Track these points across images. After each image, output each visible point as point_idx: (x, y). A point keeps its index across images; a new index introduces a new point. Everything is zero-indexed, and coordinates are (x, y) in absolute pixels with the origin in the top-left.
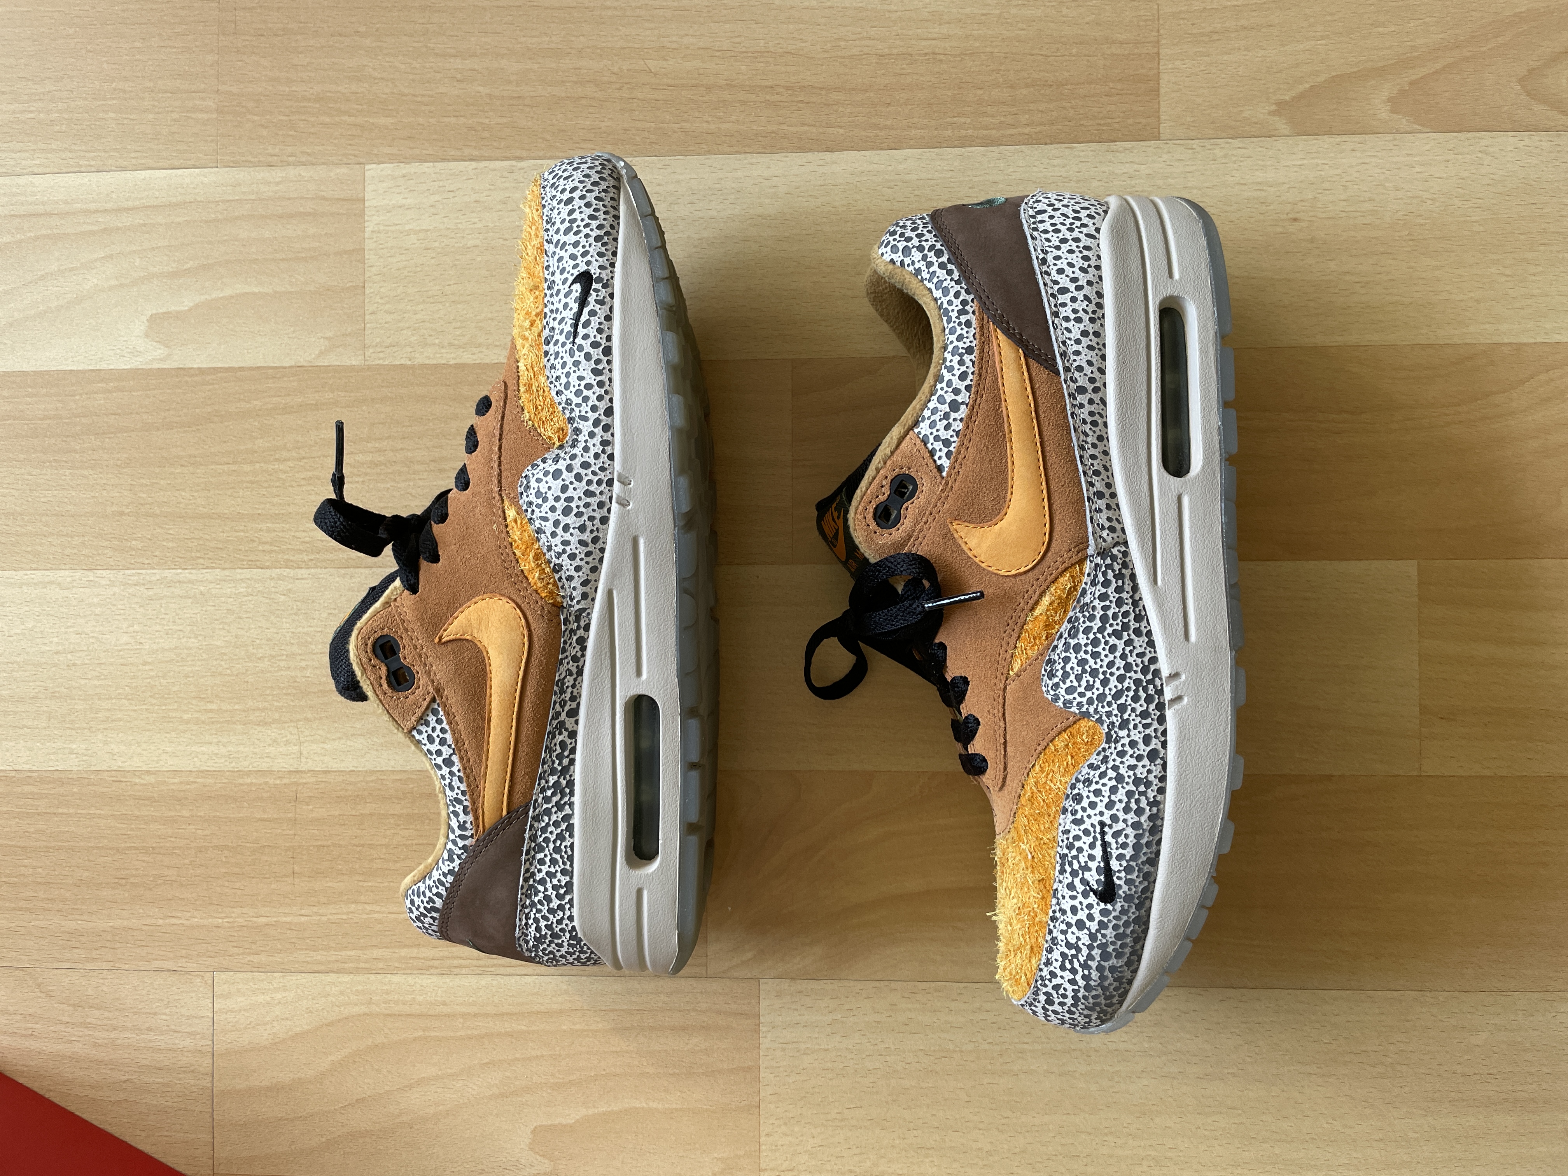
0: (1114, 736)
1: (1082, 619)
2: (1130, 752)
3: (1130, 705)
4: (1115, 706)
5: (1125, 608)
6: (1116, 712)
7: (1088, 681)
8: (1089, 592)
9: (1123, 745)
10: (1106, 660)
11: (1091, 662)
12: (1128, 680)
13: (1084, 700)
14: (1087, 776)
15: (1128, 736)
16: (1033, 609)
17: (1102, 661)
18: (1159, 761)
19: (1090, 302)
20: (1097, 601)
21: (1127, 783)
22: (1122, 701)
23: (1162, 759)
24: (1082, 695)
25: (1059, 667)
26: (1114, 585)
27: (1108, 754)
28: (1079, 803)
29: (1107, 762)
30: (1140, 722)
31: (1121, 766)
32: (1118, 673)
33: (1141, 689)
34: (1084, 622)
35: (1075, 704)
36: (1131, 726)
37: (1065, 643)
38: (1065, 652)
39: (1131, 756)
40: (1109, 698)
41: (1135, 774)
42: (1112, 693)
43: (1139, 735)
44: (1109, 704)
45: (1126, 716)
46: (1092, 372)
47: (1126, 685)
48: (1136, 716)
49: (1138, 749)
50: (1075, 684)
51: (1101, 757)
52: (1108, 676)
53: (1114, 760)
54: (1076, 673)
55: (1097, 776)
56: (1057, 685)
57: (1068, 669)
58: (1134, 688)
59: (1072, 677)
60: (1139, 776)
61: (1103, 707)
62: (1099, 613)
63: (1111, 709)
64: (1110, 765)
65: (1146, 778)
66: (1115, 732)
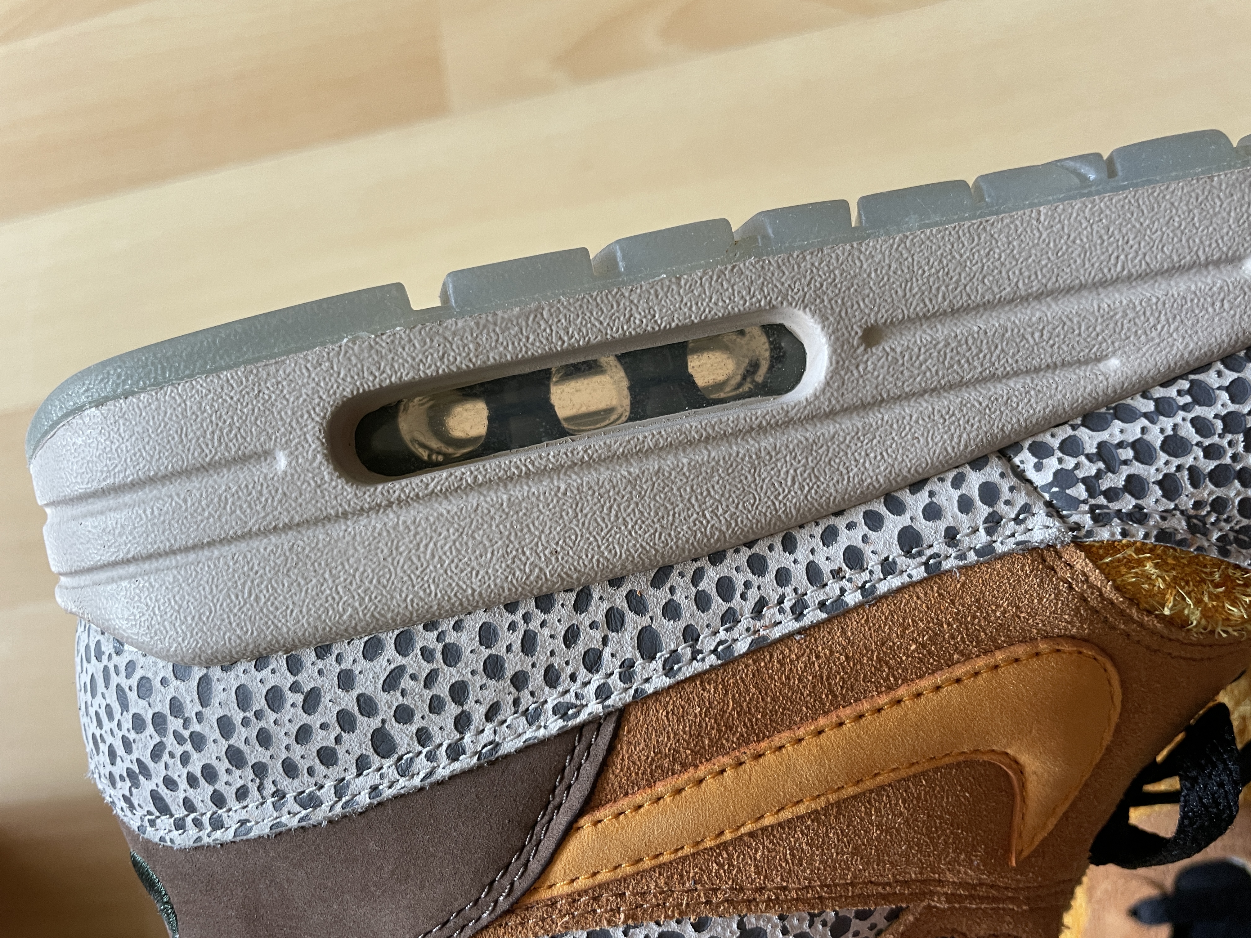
5: (1189, 432)
19: (400, 671)
26: (1137, 468)
46: (593, 625)
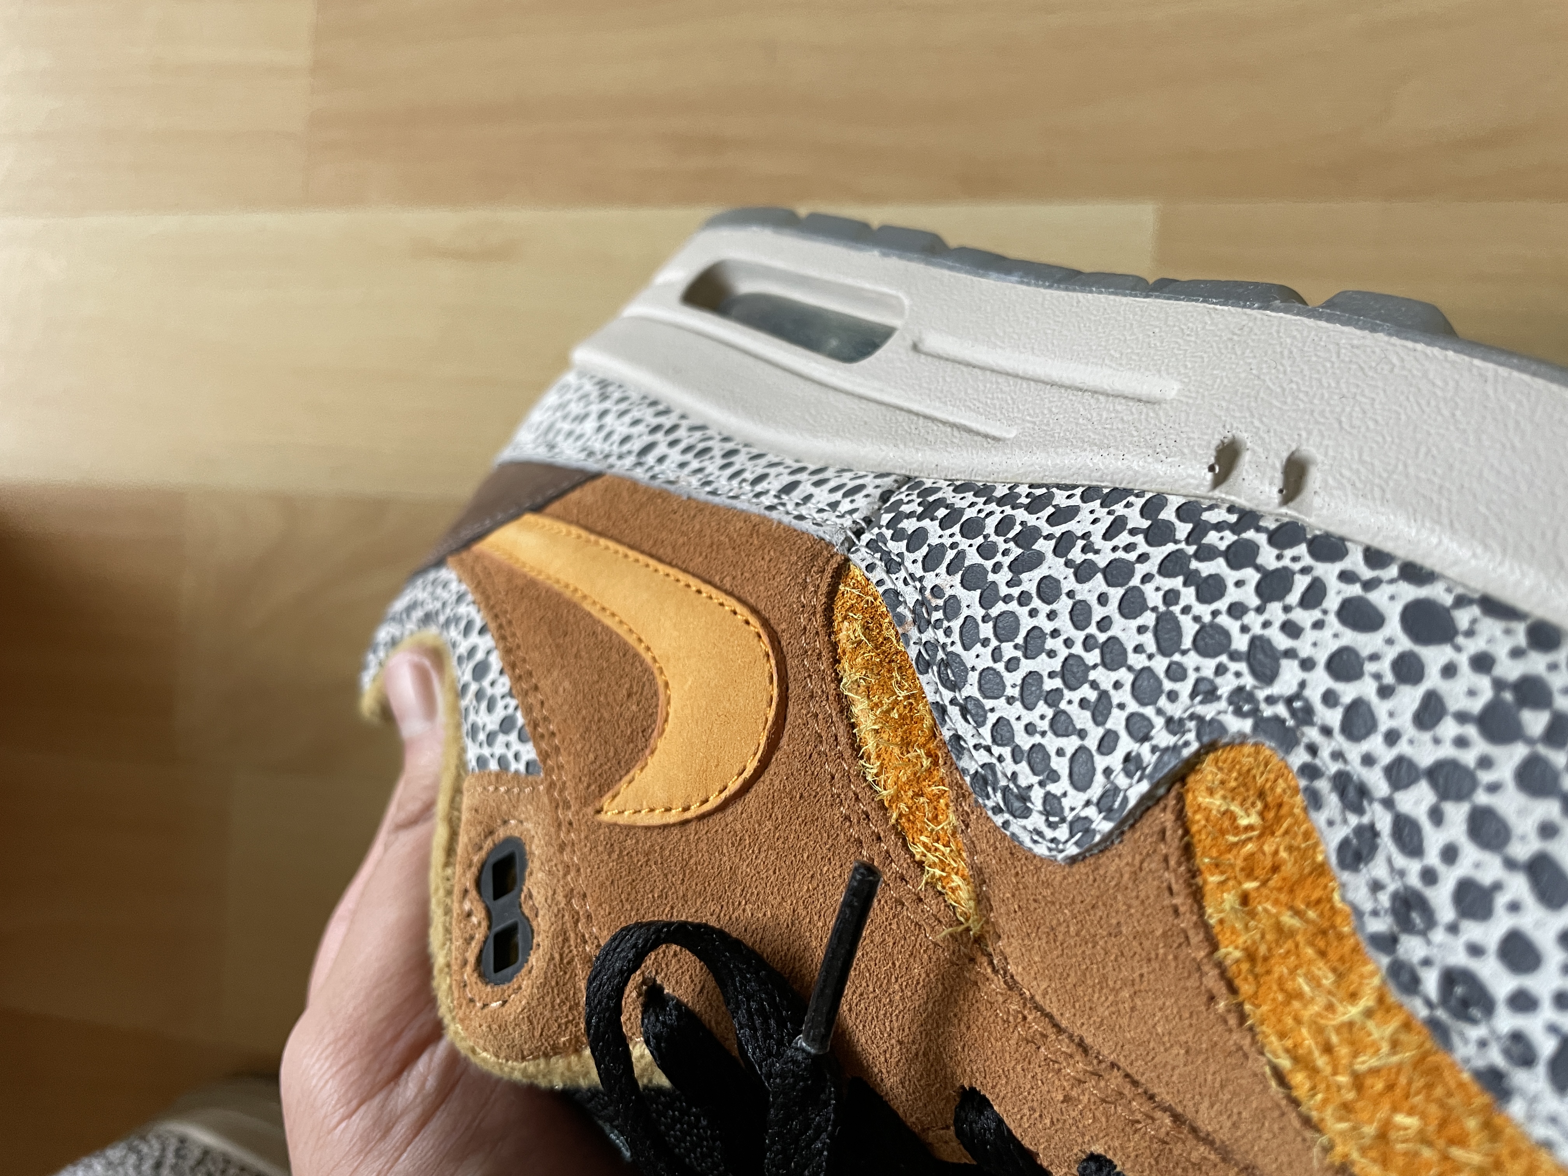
0: (1281, 710)
1: (940, 633)
2: (1366, 688)
3: (1215, 613)
4: (1191, 660)
6: (1209, 666)
7: (1083, 703)
8: (900, 586)
9: (1330, 699)
10: (1064, 622)
11: (1042, 664)
12: (1148, 589)
13: (1126, 744)
14: (1384, 899)
15: (1307, 664)
16: (856, 747)
17: (1055, 633)
18: (1463, 618)
20: (930, 575)
21: (1485, 762)
22: (1189, 629)
23: (1461, 601)
24: (1107, 743)
25: (1009, 766)
27: (1333, 768)
28: (1488, 1005)
29: (1363, 791)
30: (1287, 609)
31: (1403, 748)
32: (1112, 609)
33: (1194, 564)
34: (948, 632)
35: (1122, 781)
36: (1282, 642)
37: (964, 712)
38: (980, 724)
39: (1385, 692)
40: (1160, 665)
41: (1462, 717)
42: (1151, 647)
43: (1326, 634)
44: (1176, 673)
45: (1241, 643)
47: (1154, 599)
48: (1260, 610)
49: (1374, 657)
50: (1071, 744)
51: (1333, 800)
52: (1102, 637)
53: (1368, 760)
54: (1044, 725)
55: (1400, 861)
56: (1052, 804)
57: (1025, 742)
58: (1177, 582)
59: (1051, 743)
60: (1476, 706)
61: (1173, 696)
62: (952, 585)
63: (1192, 677)
64: (1379, 785)
65: (1499, 685)
66: (1271, 700)
